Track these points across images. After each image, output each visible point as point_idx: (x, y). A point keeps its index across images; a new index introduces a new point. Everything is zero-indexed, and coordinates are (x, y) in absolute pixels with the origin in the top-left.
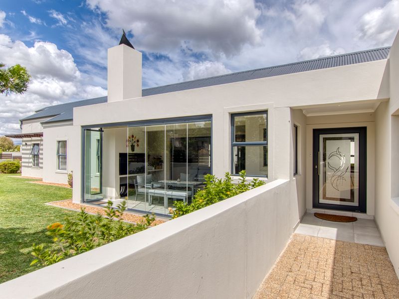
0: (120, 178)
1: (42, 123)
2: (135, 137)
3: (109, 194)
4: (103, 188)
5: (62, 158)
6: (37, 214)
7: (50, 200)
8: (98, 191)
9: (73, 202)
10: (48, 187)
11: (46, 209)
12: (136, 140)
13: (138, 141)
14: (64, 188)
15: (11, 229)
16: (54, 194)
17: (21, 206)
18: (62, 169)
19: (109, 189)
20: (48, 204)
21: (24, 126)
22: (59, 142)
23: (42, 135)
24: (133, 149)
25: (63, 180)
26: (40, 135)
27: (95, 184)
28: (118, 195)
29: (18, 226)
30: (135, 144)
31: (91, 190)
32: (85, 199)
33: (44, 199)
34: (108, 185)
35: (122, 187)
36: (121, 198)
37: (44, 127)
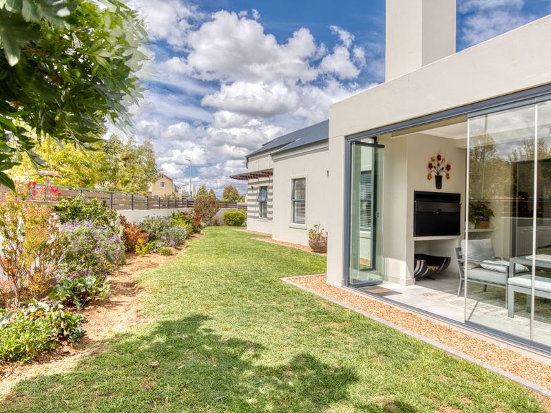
0: (415, 242)
1: (272, 155)
2: (444, 159)
3: (391, 273)
4: (378, 258)
5: (299, 205)
6: (275, 304)
7: (289, 274)
8: (369, 265)
9: (328, 282)
10: (282, 248)
11: (286, 293)
12: (444, 165)
13: (448, 168)
14: (304, 252)
16: (292, 261)
18: (298, 222)
19: (391, 261)
20: (287, 281)
21: (250, 164)
22: (294, 180)
23: (272, 174)
24: (439, 185)
25: (301, 240)
26: (268, 173)
27: (365, 253)
28: (411, 278)
30: (443, 174)
31: (361, 263)
32: (352, 277)
33: (279, 270)
35: (418, 262)
36: (416, 284)
37: (275, 161)
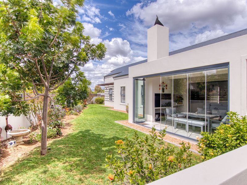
0: (155, 109)
1: (114, 78)
2: (165, 83)
3: (148, 119)
4: (145, 115)
5: (123, 96)
6: (111, 127)
7: (117, 120)
8: (142, 116)
9: (129, 122)
10: (116, 112)
11: (115, 125)
12: (165, 85)
13: (166, 86)
14: (124, 113)
15: (99, 135)
16: (119, 116)
17: (103, 122)
18: (123, 102)
19: (148, 116)
20: (116, 122)
21: (105, 79)
22: (122, 87)
23: (113, 84)
24: (163, 91)
25: (123, 109)
26: (112, 84)
27: (140, 112)
28: (154, 120)
29: (102, 133)
30: (165, 88)
31: (139, 116)
32: (135, 120)
33: (114, 119)
34: (148, 114)
35: (156, 115)
36: (156, 122)
37: (115, 80)
